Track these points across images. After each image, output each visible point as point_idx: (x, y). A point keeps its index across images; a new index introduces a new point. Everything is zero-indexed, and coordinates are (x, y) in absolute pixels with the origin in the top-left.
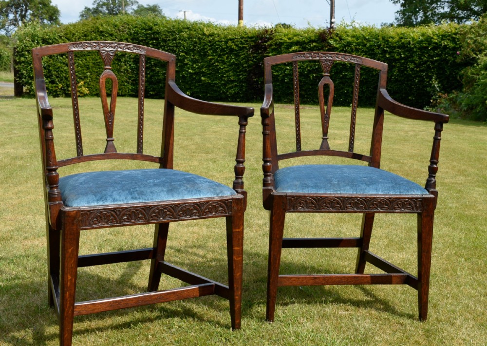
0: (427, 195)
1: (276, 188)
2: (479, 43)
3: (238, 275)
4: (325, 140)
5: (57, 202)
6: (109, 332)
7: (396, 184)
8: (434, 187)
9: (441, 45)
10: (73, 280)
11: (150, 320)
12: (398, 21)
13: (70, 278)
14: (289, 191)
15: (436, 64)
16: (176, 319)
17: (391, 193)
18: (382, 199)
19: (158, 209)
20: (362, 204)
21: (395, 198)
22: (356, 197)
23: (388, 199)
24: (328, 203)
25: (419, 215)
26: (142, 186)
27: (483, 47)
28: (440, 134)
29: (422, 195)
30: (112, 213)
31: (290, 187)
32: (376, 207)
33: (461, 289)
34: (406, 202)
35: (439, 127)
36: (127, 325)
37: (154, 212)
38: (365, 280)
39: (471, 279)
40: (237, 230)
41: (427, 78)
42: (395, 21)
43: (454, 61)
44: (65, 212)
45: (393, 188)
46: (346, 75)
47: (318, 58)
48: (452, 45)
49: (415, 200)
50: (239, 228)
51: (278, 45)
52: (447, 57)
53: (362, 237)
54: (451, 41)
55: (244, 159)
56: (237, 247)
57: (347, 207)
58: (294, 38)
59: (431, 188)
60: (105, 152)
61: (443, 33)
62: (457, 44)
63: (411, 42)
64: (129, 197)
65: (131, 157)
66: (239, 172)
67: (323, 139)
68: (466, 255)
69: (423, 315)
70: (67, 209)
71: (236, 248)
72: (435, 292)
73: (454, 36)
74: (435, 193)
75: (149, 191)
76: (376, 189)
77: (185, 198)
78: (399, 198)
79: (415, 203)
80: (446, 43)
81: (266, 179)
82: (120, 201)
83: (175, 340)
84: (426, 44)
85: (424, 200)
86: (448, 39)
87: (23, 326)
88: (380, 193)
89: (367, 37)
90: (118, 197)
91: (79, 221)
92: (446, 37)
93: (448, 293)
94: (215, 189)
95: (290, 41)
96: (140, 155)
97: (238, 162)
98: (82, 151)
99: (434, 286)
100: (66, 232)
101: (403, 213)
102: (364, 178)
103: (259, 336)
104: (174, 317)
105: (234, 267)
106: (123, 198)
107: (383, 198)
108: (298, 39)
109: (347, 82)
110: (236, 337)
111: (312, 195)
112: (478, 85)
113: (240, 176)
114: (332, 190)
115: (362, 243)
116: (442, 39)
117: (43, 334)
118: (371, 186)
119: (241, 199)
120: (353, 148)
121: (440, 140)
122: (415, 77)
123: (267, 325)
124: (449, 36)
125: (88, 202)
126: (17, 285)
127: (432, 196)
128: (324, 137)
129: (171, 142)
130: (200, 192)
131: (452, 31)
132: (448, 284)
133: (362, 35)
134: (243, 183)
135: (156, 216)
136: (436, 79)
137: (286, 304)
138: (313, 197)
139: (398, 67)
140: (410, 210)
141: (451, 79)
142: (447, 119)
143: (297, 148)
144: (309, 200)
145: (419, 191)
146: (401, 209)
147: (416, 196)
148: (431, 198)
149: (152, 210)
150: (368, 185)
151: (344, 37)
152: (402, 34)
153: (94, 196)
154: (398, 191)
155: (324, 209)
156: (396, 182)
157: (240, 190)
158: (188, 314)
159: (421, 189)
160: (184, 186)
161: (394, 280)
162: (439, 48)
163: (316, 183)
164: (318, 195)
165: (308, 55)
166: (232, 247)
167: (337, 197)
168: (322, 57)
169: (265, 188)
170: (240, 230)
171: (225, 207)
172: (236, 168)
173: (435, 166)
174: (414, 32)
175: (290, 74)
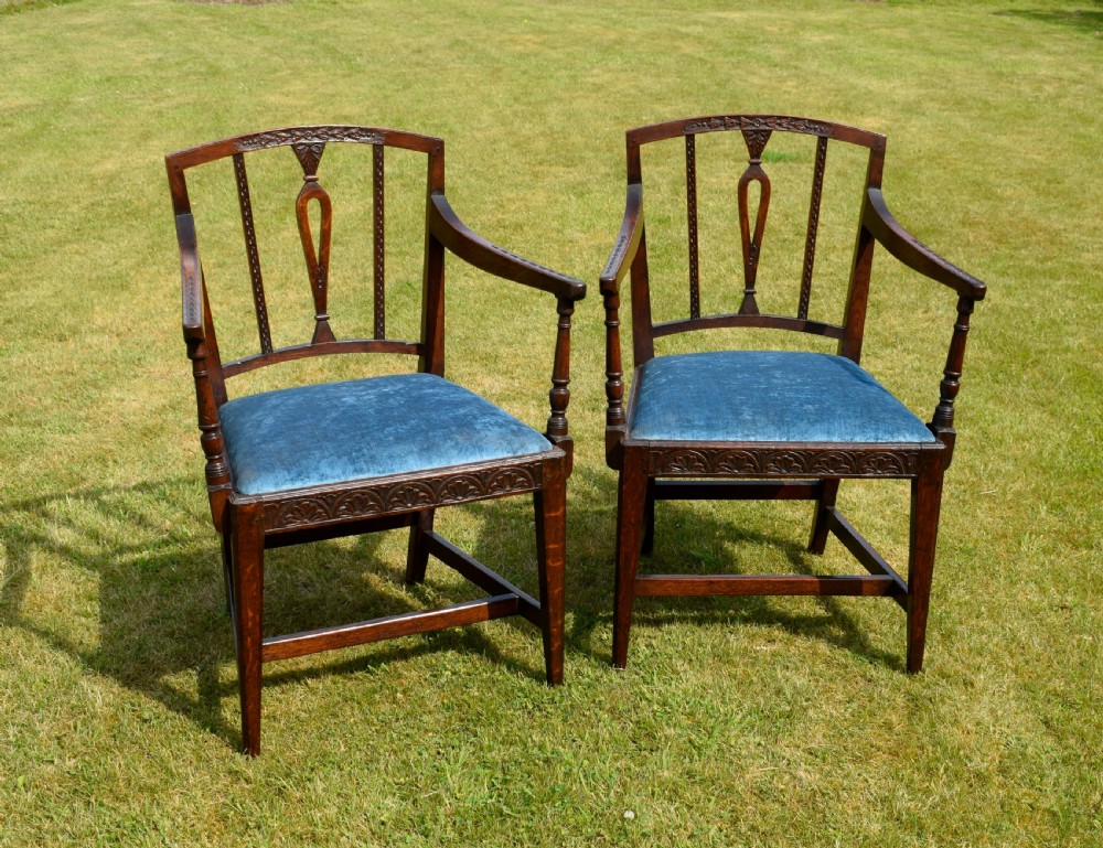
0: (931, 443)
1: (633, 428)
3: (556, 591)
4: (749, 295)
5: (223, 486)
6: (328, 680)
8: (949, 423)
10: (258, 617)
11: (403, 654)
13: (251, 614)
14: (656, 437)
16: (449, 654)
17: (858, 439)
18: (837, 452)
19: (402, 489)
20: (798, 463)
21: (865, 451)
22: (785, 450)
23: (848, 452)
24: (732, 460)
25: (915, 481)
26: (373, 444)
28: (968, 319)
29: (921, 443)
30: (320, 502)
31: (658, 428)
32: (825, 467)
34: (886, 457)
35: (967, 306)
36: (361, 664)
37: (395, 495)
38: (809, 588)
40: (553, 514)
44: (236, 506)
45: (863, 428)
49: (905, 454)
50: (557, 510)
55: (568, 378)
56: (555, 543)
57: (767, 468)
59: (942, 426)
60: (313, 343)
64: (351, 468)
65: (364, 347)
66: (559, 403)
67: (746, 294)
69: (914, 664)
70: (239, 501)
71: (552, 546)
74: (950, 440)
75: (386, 454)
76: (829, 433)
77: (454, 463)
78: (873, 451)
79: (905, 458)
81: (611, 410)
82: (333, 477)
83: (443, 703)
85: (922, 457)
88: (835, 439)
90: (329, 471)
91: (261, 519)
94: (510, 443)
96: (380, 343)
97: (557, 385)
98: (270, 343)
100: (240, 540)
101: (880, 477)
102: (806, 407)
103: (594, 702)
104: (446, 650)
105: (549, 579)
106: (338, 471)
107: (840, 450)
110: (552, 701)
111: (697, 446)
113: (559, 409)
114: (739, 434)
115: (822, 492)
117: (216, 681)
118: (818, 426)
119: (561, 459)
120: (806, 312)
121: (966, 332)
123: (613, 675)
125: (276, 485)
127: (941, 446)
128: (748, 290)
129: (439, 313)
130: (481, 449)
134: (566, 424)
135: (401, 502)
137: (657, 623)
138: (701, 450)
140: (894, 472)
143: (692, 312)
144: (693, 454)
145: (916, 435)
146: (875, 470)
147: (907, 447)
148: (937, 450)
149: (392, 491)
150: (813, 423)
153: (286, 472)
154: (873, 435)
155: (722, 470)
157: (559, 439)
158: (475, 644)
159: (919, 431)
160: (451, 439)
161: (865, 587)
163: (709, 419)
164: (712, 446)
165: (718, 121)
166: (544, 545)
167: (749, 450)
168: (747, 125)
169: (610, 428)
170: (558, 514)
171: (529, 475)
172: (552, 396)
173: (954, 383)
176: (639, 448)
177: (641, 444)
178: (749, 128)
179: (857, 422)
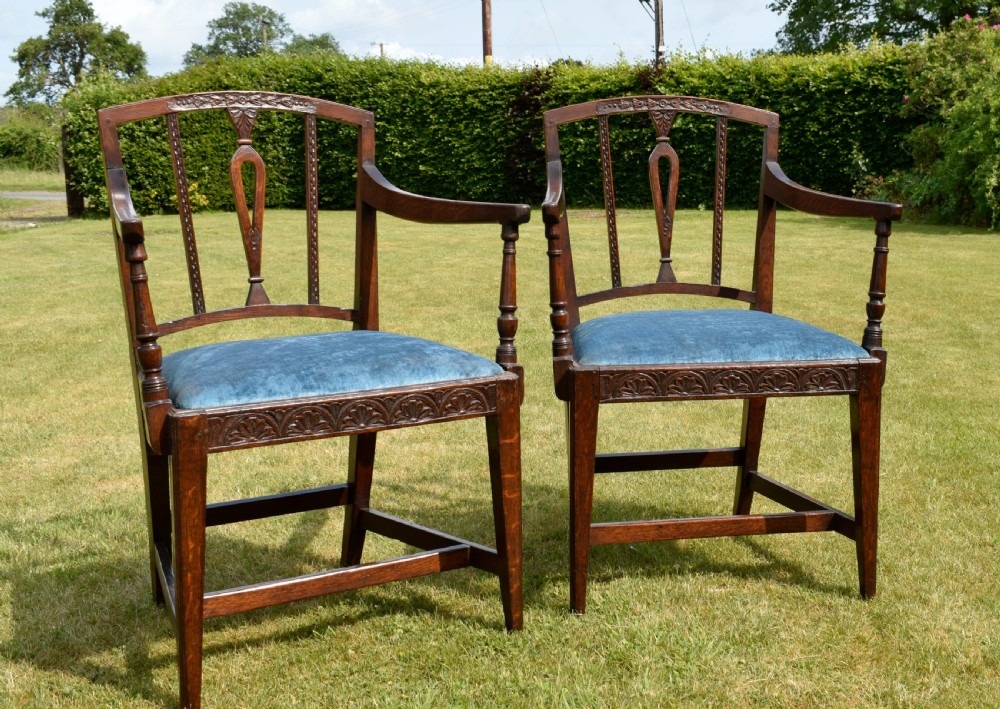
0: (867, 359)
1: (578, 358)
3: (514, 526)
4: (665, 263)
5: (161, 402)
6: (272, 647)
7: (807, 340)
8: (879, 342)
9: (868, 85)
10: (199, 549)
11: (350, 621)
12: (783, 45)
13: (191, 546)
14: (604, 363)
15: (860, 123)
16: (398, 616)
17: (798, 358)
18: (782, 370)
19: (354, 407)
20: (744, 381)
21: (807, 368)
22: (731, 369)
23: (792, 369)
24: (680, 381)
25: (854, 397)
26: (322, 364)
28: (887, 242)
29: (858, 359)
30: (269, 417)
31: (605, 355)
32: (771, 385)
33: (936, 535)
34: (827, 373)
35: (884, 229)
36: (306, 632)
37: (347, 413)
38: (756, 527)
39: (952, 516)
40: (508, 441)
41: (843, 148)
42: (779, 46)
43: (893, 115)
44: (176, 420)
45: (802, 348)
46: (692, 150)
47: (645, 108)
48: (886, 85)
49: (845, 369)
50: (511, 438)
51: (561, 98)
52: (880, 108)
53: (744, 445)
54: (885, 77)
55: (515, 304)
56: (510, 473)
57: (715, 388)
58: (592, 84)
59: (873, 345)
60: (247, 304)
61: (871, 64)
62: (896, 83)
63: (811, 83)
64: (299, 385)
65: (299, 311)
66: (507, 330)
67: (663, 262)
68: (940, 471)
69: (867, 589)
70: (180, 413)
71: (508, 476)
72: (887, 544)
73: (891, 67)
74: (882, 355)
75: (336, 372)
76: (770, 352)
77: (407, 382)
78: (814, 367)
79: (845, 374)
80: (876, 82)
81: (557, 341)
82: (281, 393)
83: (399, 657)
84: (838, 85)
85: (862, 369)
86: (881, 74)
87: (106, 643)
88: (777, 358)
89: (728, 77)
90: (276, 387)
91: (204, 435)
92: (877, 70)
93: (911, 545)
94: (462, 365)
95: (583, 91)
96: (313, 307)
97: (505, 311)
98: (203, 303)
99: (884, 532)
100: (181, 459)
101: (822, 394)
102: (744, 333)
103: (559, 642)
104: (394, 613)
105: (506, 513)
106: (287, 387)
107: (783, 367)
108: (599, 86)
109: (693, 162)
110: (515, 645)
111: (647, 368)
113: (508, 336)
114: (685, 358)
115: (744, 457)
116: (869, 75)
117: (146, 656)
118: (759, 347)
119: (514, 381)
120: (719, 278)
121: (887, 253)
122: (820, 149)
123: (573, 620)
124: (882, 67)
125: (221, 399)
126: (91, 567)
127: (876, 360)
128: (664, 259)
129: (373, 279)
130: (433, 370)
131: (887, 59)
132: (910, 527)
133: (719, 73)
134: (515, 352)
135: (353, 421)
136: (860, 151)
138: (650, 373)
139: (788, 130)
140: (835, 389)
141: (889, 149)
142: (898, 213)
143: (614, 282)
144: (643, 377)
145: (852, 352)
146: (818, 386)
147: (846, 362)
148: (874, 364)
149: (344, 409)
150: (754, 345)
151: (685, 76)
152: (793, 68)
153: (230, 387)
154: (812, 353)
155: (672, 393)
156: (806, 336)
157: (509, 365)
158: (420, 605)
159: (854, 348)
160: (403, 361)
161: (809, 523)
162: (864, 91)
163: (654, 345)
164: (661, 368)
165: (628, 103)
166: (500, 475)
167: (696, 371)
168: (653, 105)
169: (557, 359)
170: (513, 441)
171: (484, 398)
172: (500, 323)
173: (879, 303)
174: (815, 63)
175: (585, 153)
176: (591, 372)
177: (591, 369)
178: (656, 108)
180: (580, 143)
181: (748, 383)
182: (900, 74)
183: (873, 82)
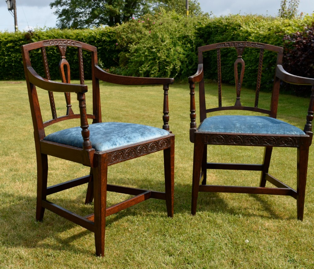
0: (304, 135)
1: (199, 129)
2: (129, 38)
8: (310, 130)
9: (102, 40)
14: (207, 131)
15: (100, 51)
17: (277, 133)
18: (270, 137)
20: (256, 140)
21: (281, 137)
22: (252, 136)
23: (274, 137)
24: (232, 139)
25: (298, 148)
27: (132, 40)
29: (300, 135)
31: (207, 129)
34: (288, 139)
40: (172, 156)
42: (56, 26)
43: (110, 49)
45: (279, 130)
48: (108, 39)
49: (295, 138)
52: (106, 47)
54: (107, 37)
57: (245, 142)
58: (9, 38)
61: (103, 32)
62: (111, 39)
63: (84, 39)
71: (172, 167)
73: (109, 34)
74: (311, 134)
76: (267, 131)
80: (105, 39)
81: (192, 123)
84: (92, 39)
85: (302, 139)
86: (106, 36)
88: (269, 133)
89: (56, 36)
92: (105, 35)
95: (6, 40)
97: (165, 114)
101: (285, 147)
105: (171, 179)
108: (12, 39)
111: (221, 134)
112: (132, 62)
113: (166, 122)
114: (236, 131)
115: (264, 168)
116: (102, 36)
120: (257, 106)
122: (88, 60)
124: (106, 34)
127: (308, 136)
128: (238, 98)
131: (107, 31)
133: (53, 35)
136: (101, 61)
140: (291, 145)
141: (109, 60)
143: (219, 105)
144: (219, 137)
146: (284, 144)
151: (41, 36)
152: (77, 34)
154: (283, 132)
155: (230, 143)
159: (300, 131)
162: (101, 41)
163: (225, 126)
164: (226, 134)
165: (228, 44)
167: (239, 135)
168: (237, 45)
169: (191, 129)
171: (168, 142)
173: (312, 116)
174: (84, 32)
175: (8, 62)
176: (201, 134)
177: (202, 133)
178: (238, 46)
179: (277, 128)
180: (6, 59)
181: (258, 141)
182: (112, 36)
183: (104, 38)
